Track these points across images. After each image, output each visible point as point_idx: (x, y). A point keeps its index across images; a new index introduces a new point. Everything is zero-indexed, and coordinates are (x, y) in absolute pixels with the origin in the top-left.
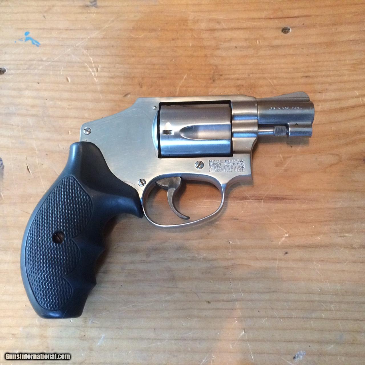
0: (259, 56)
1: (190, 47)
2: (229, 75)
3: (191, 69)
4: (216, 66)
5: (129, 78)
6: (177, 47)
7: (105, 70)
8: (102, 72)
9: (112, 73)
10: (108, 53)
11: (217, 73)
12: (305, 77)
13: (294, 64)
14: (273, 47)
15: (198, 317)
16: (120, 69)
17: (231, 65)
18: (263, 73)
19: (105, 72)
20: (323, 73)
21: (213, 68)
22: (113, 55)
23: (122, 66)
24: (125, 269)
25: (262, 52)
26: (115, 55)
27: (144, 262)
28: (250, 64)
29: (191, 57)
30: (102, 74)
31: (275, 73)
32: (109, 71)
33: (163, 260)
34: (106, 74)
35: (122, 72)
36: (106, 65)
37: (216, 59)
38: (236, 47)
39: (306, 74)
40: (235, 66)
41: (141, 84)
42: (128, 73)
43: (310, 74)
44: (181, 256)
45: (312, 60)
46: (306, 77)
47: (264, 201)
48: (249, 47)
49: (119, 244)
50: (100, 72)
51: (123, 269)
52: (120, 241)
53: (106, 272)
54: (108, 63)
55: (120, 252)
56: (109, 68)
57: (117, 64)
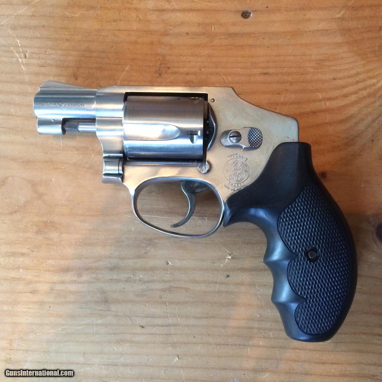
0: (213, 46)
1: (134, 31)
2: (177, 68)
3: (134, 59)
4: (163, 56)
5: (62, 67)
6: (119, 30)
7: (34, 55)
8: (30, 58)
9: (42, 60)
10: (38, 35)
11: (164, 65)
12: (263, 74)
13: (253, 57)
14: (231, 35)
15: (131, 342)
16: (51, 56)
17: (181, 56)
18: (216, 68)
19: (33, 58)
20: (285, 71)
21: (160, 59)
22: (43, 38)
23: (53, 52)
24: (54, 290)
25: (216, 42)
26: (46, 38)
27: (74, 282)
28: (203, 56)
29: (135, 44)
30: (32, 61)
31: (230, 68)
32: (39, 57)
33: (96, 281)
34: (35, 61)
35: (54, 60)
36: (36, 50)
37: (163, 47)
38: (187, 34)
39: (265, 71)
40: (185, 58)
41: (75, 75)
42: (60, 61)
43: (271, 71)
44: (115, 276)
45: (274, 53)
46: (265, 74)
48: (204, 34)
49: (48, 262)
50: (28, 58)
51: (52, 289)
52: (49, 258)
53: (33, 292)
54: (38, 48)
55: (49, 271)
56: (39, 54)
57: (49, 49)
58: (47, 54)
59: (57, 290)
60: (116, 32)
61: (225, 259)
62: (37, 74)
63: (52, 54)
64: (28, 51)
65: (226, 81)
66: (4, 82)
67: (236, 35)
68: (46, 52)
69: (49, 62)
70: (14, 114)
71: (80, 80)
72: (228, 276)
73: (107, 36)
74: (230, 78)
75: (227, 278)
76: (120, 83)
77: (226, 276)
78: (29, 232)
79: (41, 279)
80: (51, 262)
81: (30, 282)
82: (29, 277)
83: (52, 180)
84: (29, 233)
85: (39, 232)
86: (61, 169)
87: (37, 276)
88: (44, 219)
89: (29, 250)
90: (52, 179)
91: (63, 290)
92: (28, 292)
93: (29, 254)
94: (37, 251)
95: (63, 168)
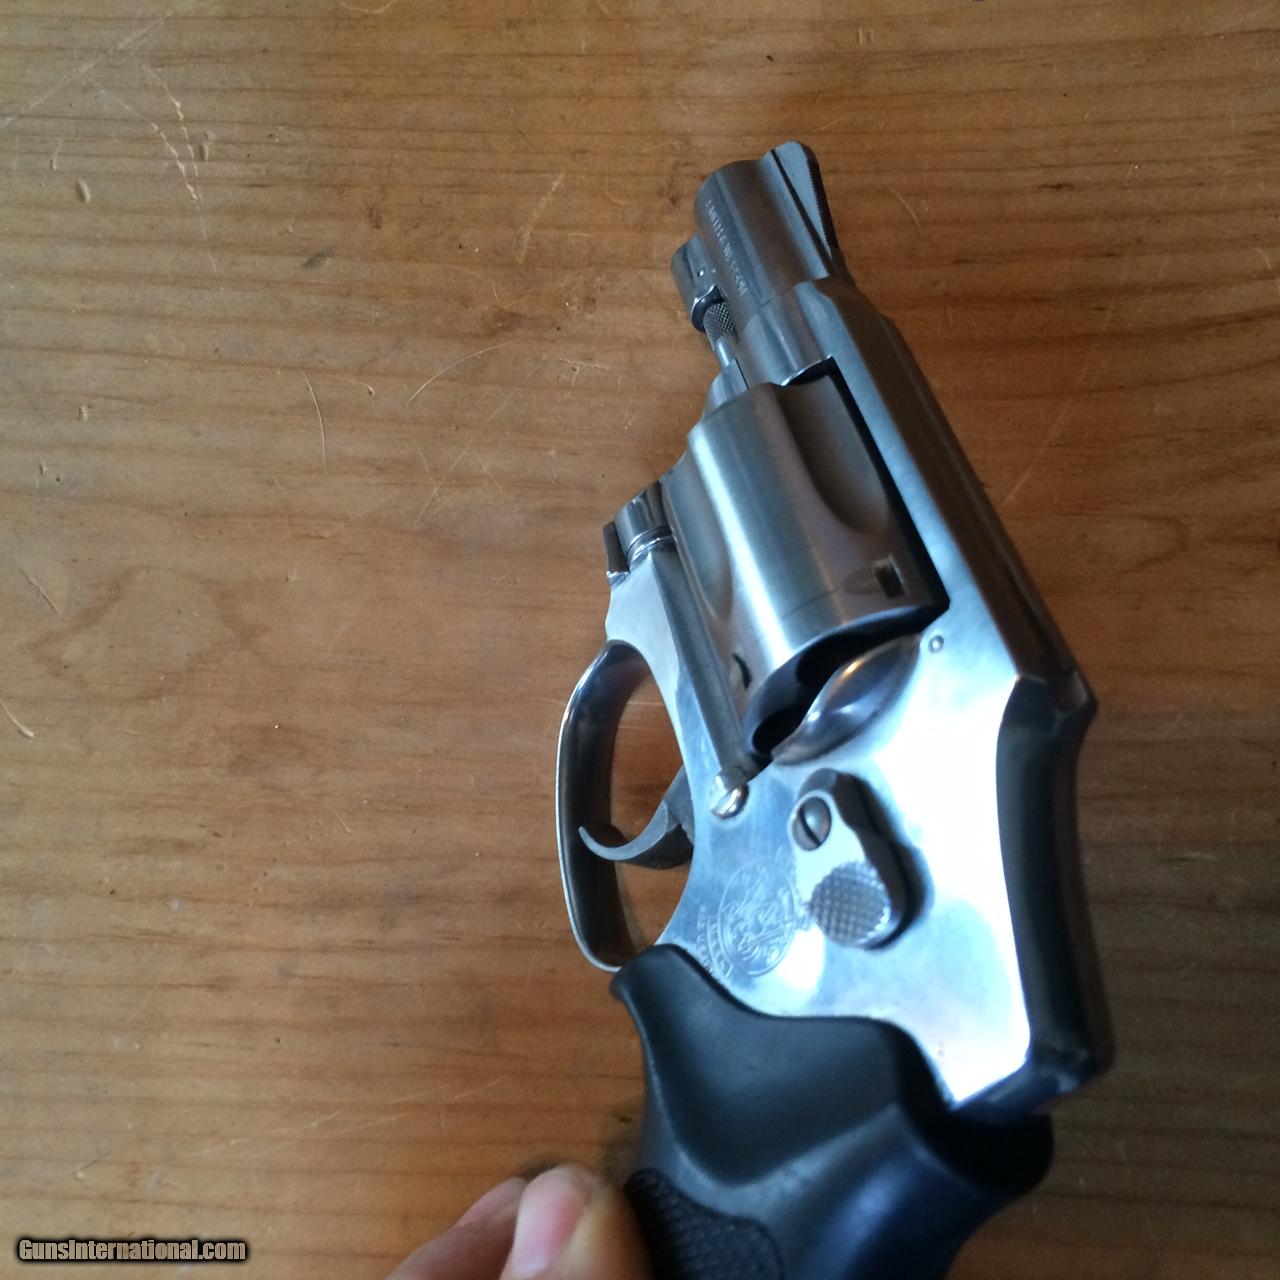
0: (864, 97)
1: (581, 55)
3: (584, 152)
4: (685, 137)
5: (327, 186)
6: (529, 55)
7: (232, 150)
8: (218, 160)
9: (257, 166)
10: (245, 79)
11: (687, 170)
12: (1052, 187)
13: (1008, 130)
14: (927, 58)
16: (291, 150)
17: (748, 133)
18: (879, 172)
19: (229, 158)
20: (1130, 173)
21: (673, 147)
22: (263, 90)
23: (299, 135)
24: (293, 976)
25: (876, 82)
26: (274, 90)
27: (368, 949)
28: (828, 132)
29: (583, 99)
30: (222, 168)
31: (928, 170)
32: (248, 156)
33: (446, 942)
34: (235, 170)
35: (299, 163)
36: (237, 132)
37: (685, 108)
38: (770, 58)
39: (1058, 177)
41: (374, 213)
42: (323, 165)
43: (1076, 175)
44: (519, 926)
45: (1086, 116)
46: (1059, 187)
48: (829, 57)
49: (272, 873)
50: (211, 159)
51: (285, 973)
52: (275, 860)
53: (219, 985)
55: (275, 905)
56: (248, 143)
58: (274, 143)
59: (306, 978)
60: (519, 62)
62: (241, 212)
63: (294, 143)
64: (212, 135)
65: (914, 216)
66: (125, 241)
67: (946, 55)
68: (271, 136)
69: (282, 169)
70: (160, 351)
71: (389, 230)
73: (486, 77)
74: (925, 206)
76: (531, 235)
78: (205, 765)
79: (248, 938)
80: (283, 873)
81: (208, 949)
82: (204, 928)
83: (287, 579)
84: (206, 770)
85: (240, 765)
86: (321, 538)
87: (233, 925)
88: (260, 718)
89: (203, 831)
90: (289, 577)
91: (328, 978)
92: (199, 986)
93: (204, 846)
94: (234, 835)
95: (327, 534)
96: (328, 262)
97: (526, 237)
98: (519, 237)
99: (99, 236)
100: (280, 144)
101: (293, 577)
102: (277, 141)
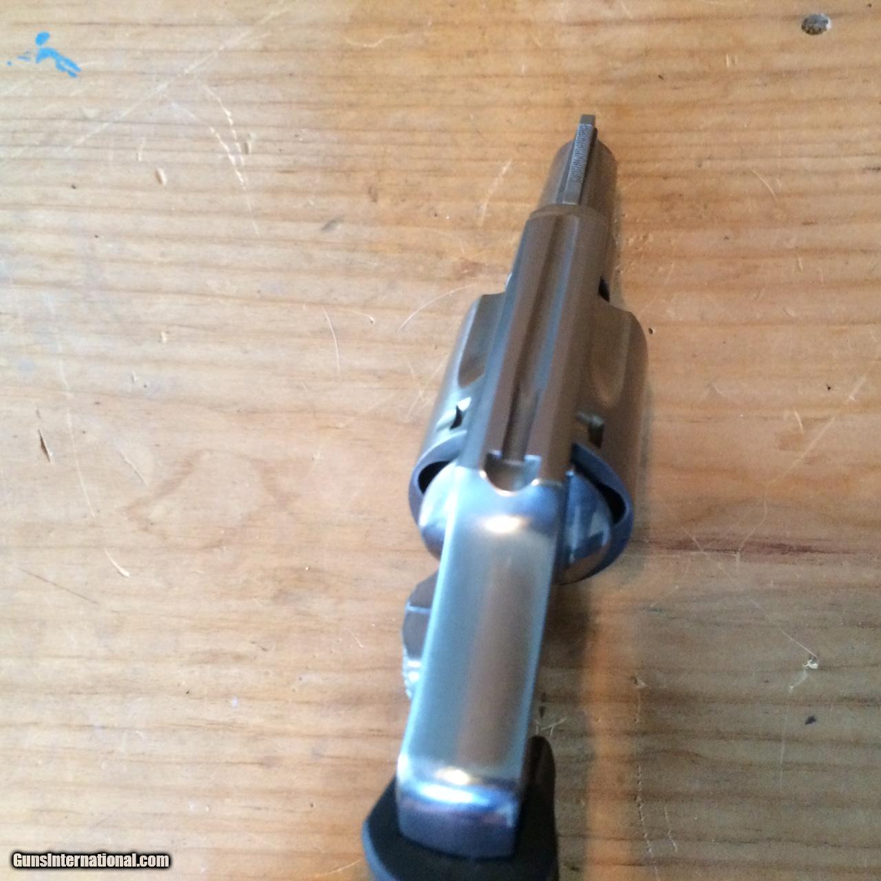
0: (731, 104)
1: (522, 77)
2: (639, 161)
3: (524, 145)
5: (338, 171)
6: (484, 76)
7: (269, 146)
8: (258, 153)
9: (288, 157)
10: (279, 97)
12: (873, 169)
13: (840, 127)
14: (777, 76)
16: (311, 146)
17: (646, 131)
18: (743, 158)
19: (266, 152)
22: (290, 102)
23: (317, 135)
25: (740, 92)
26: (299, 103)
28: (706, 130)
29: (524, 108)
30: (261, 159)
31: (781, 157)
32: (280, 150)
34: (270, 160)
35: (318, 155)
36: (272, 133)
37: (599, 113)
38: (660, 77)
39: (877, 162)
40: (657, 136)
41: (373, 191)
42: (334, 157)
47: (742, 557)
48: (701, 76)
49: (306, 678)
50: (254, 153)
51: (317, 755)
52: (307, 668)
53: (267, 763)
54: (278, 127)
55: (308, 703)
56: (280, 141)
57: (304, 130)
58: (299, 141)
59: (332, 757)
60: (476, 81)
61: (799, 670)
62: (275, 191)
63: (314, 141)
64: (253, 135)
65: (771, 189)
66: (191, 213)
67: (790, 74)
68: (297, 136)
69: (304, 160)
70: (218, 292)
71: (384, 203)
72: (811, 720)
73: (453, 92)
74: (779, 183)
75: (810, 725)
76: (488, 206)
77: (805, 719)
78: (255, 597)
79: (289, 727)
80: (314, 678)
81: (259, 735)
82: (256, 718)
83: (313, 459)
84: (255, 600)
85: (281, 596)
86: (338, 428)
87: (276, 717)
88: (295, 561)
89: (254, 646)
90: (315, 457)
91: (348, 758)
92: (252, 763)
93: (255, 658)
94: (277, 650)
95: (341, 425)
96: (339, 227)
97: (484, 207)
98: (478, 207)
99: (173, 209)
100: (303, 142)
101: (318, 457)
102: (301, 139)
